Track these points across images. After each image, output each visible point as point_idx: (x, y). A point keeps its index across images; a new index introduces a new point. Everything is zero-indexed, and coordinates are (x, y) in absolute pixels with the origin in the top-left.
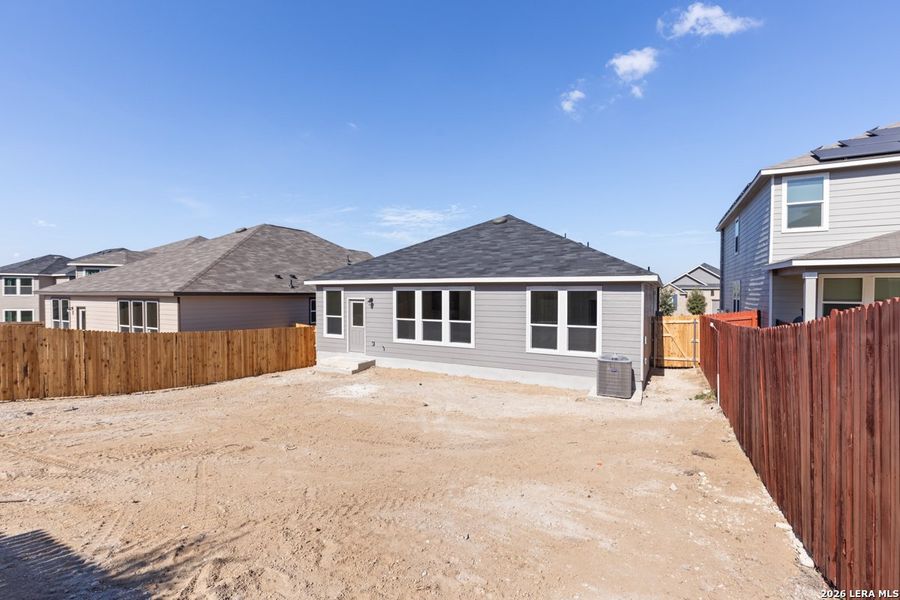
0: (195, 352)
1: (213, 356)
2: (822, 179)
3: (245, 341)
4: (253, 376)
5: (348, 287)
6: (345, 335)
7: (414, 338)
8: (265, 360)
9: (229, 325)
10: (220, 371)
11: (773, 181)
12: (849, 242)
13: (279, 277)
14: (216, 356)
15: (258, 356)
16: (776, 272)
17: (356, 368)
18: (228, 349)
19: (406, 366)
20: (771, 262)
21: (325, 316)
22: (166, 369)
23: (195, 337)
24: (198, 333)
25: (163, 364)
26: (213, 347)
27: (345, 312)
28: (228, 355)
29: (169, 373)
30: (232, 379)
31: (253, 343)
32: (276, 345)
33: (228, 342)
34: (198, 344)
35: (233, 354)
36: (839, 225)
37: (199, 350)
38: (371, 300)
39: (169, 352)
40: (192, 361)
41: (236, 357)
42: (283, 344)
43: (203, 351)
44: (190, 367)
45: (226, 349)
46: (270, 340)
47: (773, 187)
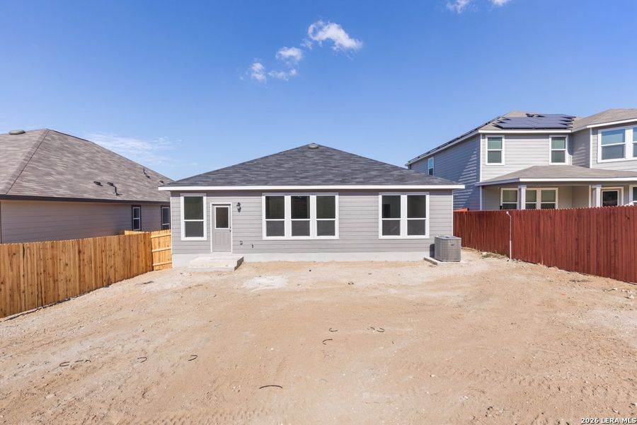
0: (45, 266)
1: (65, 268)
2: (501, 138)
3: (95, 249)
4: (103, 286)
5: (210, 193)
6: (208, 237)
7: (283, 235)
8: (113, 269)
9: (79, 233)
10: (71, 286)
11: (481, 136)
12: (510, 172)
13: (99, 184)
14: (67, 268)
15: (107, 265)
16: (483, 187)
17: (236, 265)
18: (80, 260)
19: (277, 259)
20: (481, 181)
21: (183, 221)
22: (11, 289)
23: (45, 248)
24: (48, 243)
25: (8, 284)
26: (64, 259)
27: (208, 216)
28: (80, 267)
29: (16, 295)
30: (84, 294)
31: (102, 251)
32: (122, 252)
33: (79, 252)
34: (49, 256)
35: (84, 265)
36: (509, 163)
37: (50, 262)
38: (239, 204)
39: (15, 269)
40: (42, 276)
41: (87, 268)
42: (128, 251)
43: (54, 264)
44: (39, 285)
45: (77, 259)
46: (117, 248)
47: (481, 140)
